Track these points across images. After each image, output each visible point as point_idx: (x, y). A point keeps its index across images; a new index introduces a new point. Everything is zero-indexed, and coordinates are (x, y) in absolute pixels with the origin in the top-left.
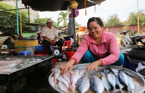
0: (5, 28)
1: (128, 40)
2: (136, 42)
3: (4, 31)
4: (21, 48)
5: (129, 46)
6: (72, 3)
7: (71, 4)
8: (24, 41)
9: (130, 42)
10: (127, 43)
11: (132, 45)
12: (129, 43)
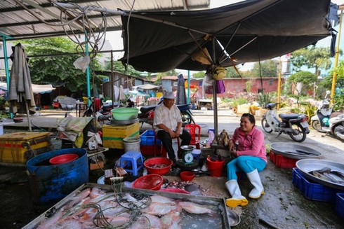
0: (60, 79)
1: (275, 118)
2: (290, 124)
3: (58, 84)
4: (115, 139)
5: (277, 128)
6: (218, 72)
7: (216, 73)
8: (119, 127)
9: (278, 122)
10: (273, 123)
11: (283, 127)
12: (276, 123)
